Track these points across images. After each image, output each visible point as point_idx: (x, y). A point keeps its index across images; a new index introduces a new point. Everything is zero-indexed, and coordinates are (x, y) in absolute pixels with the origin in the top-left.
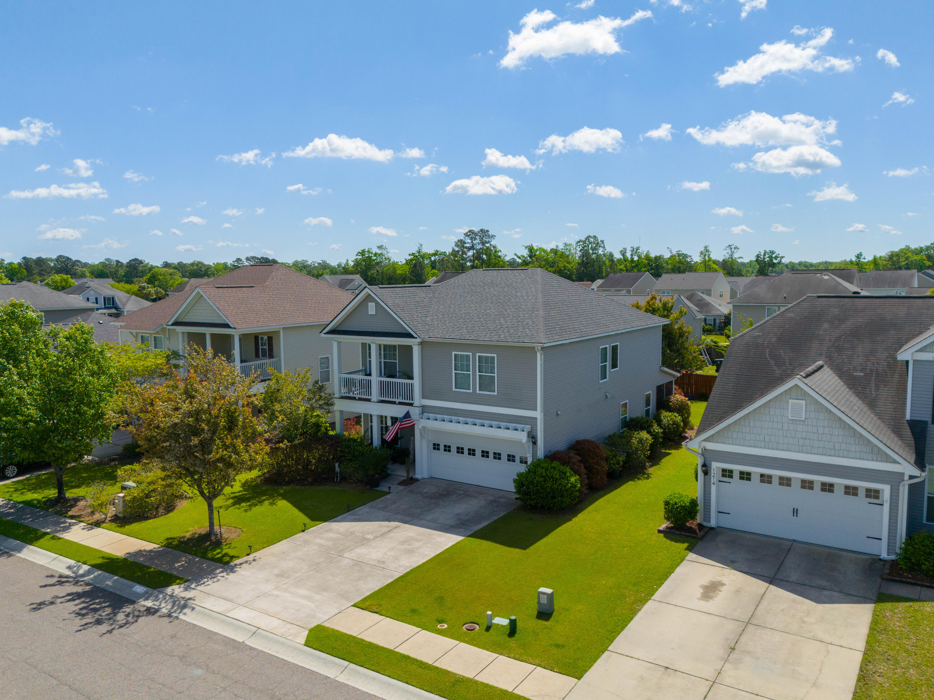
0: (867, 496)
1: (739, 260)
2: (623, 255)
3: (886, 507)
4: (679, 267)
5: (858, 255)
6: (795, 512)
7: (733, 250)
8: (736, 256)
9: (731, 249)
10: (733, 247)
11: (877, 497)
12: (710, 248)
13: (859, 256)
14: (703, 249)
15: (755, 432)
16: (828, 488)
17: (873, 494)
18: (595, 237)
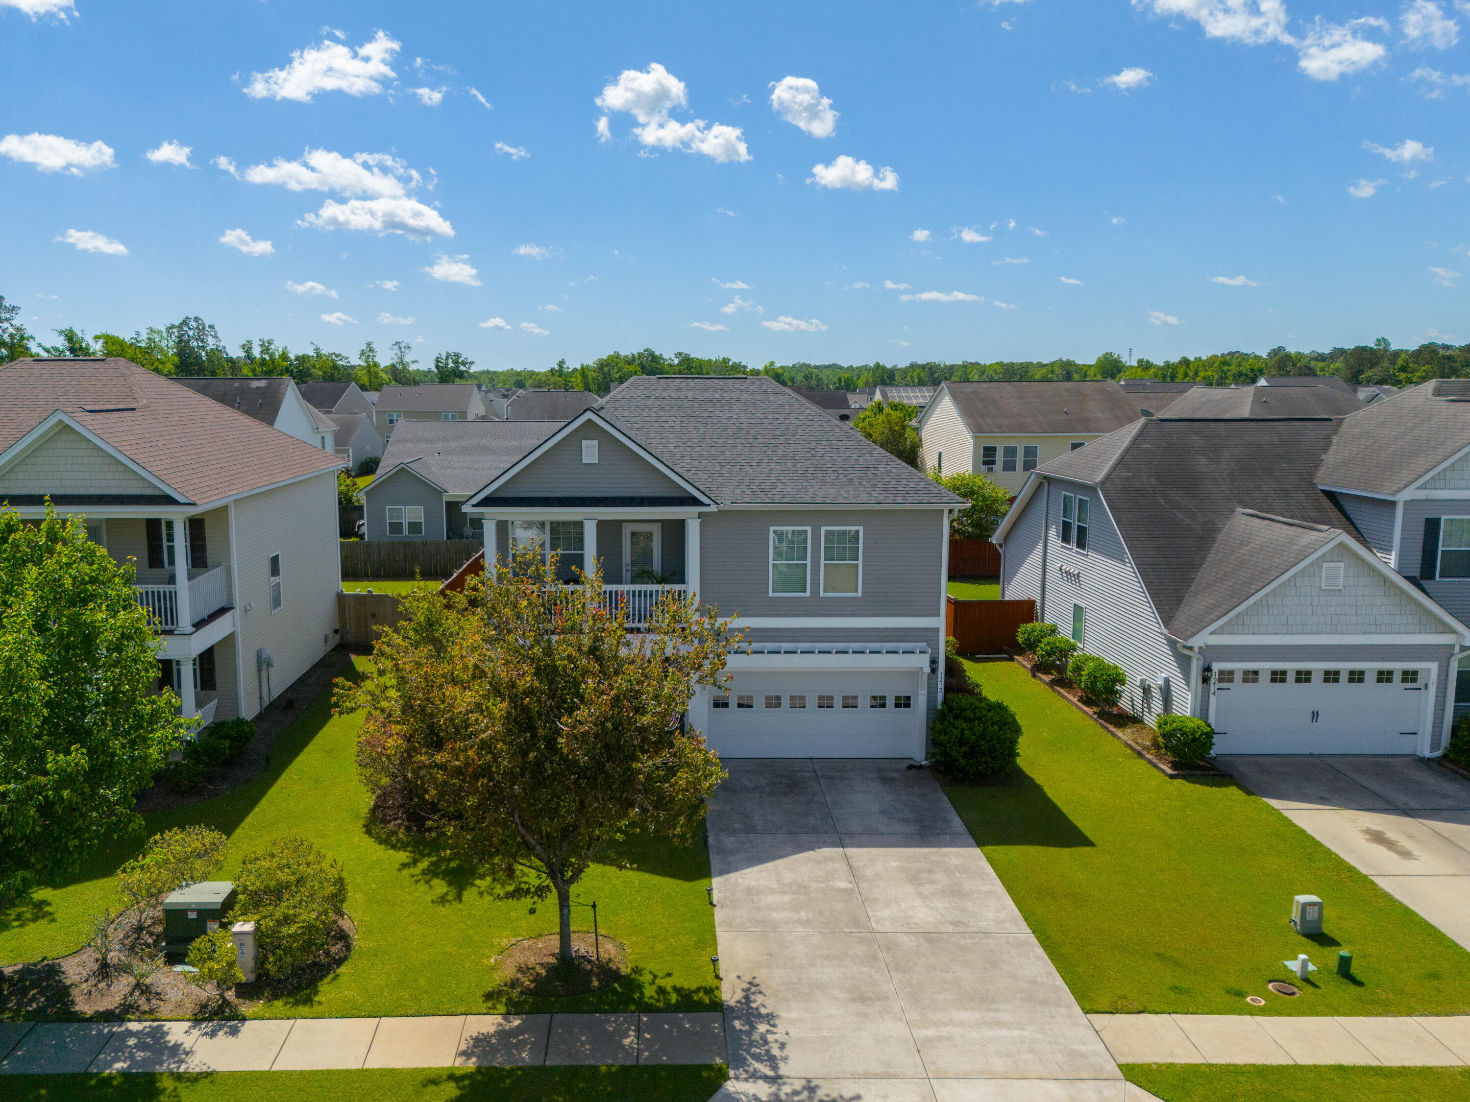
0: (1404, 680)
1: (413, 367)
2: (247, 352)
3: (1432, 689)
4: (332, 374)
5: (560, 362)
6: (1315, 715)
7: (403, 350)
8: (408, 359)
9: (400, 348)
10: (403, 345)
11: (1414, 680)
12: (374, 346)
13: (561, 364)
14: (364, 347)
15: (1275, 613)
16: (1357, 677)
17: (1410, 676)
18: (196, 319)
